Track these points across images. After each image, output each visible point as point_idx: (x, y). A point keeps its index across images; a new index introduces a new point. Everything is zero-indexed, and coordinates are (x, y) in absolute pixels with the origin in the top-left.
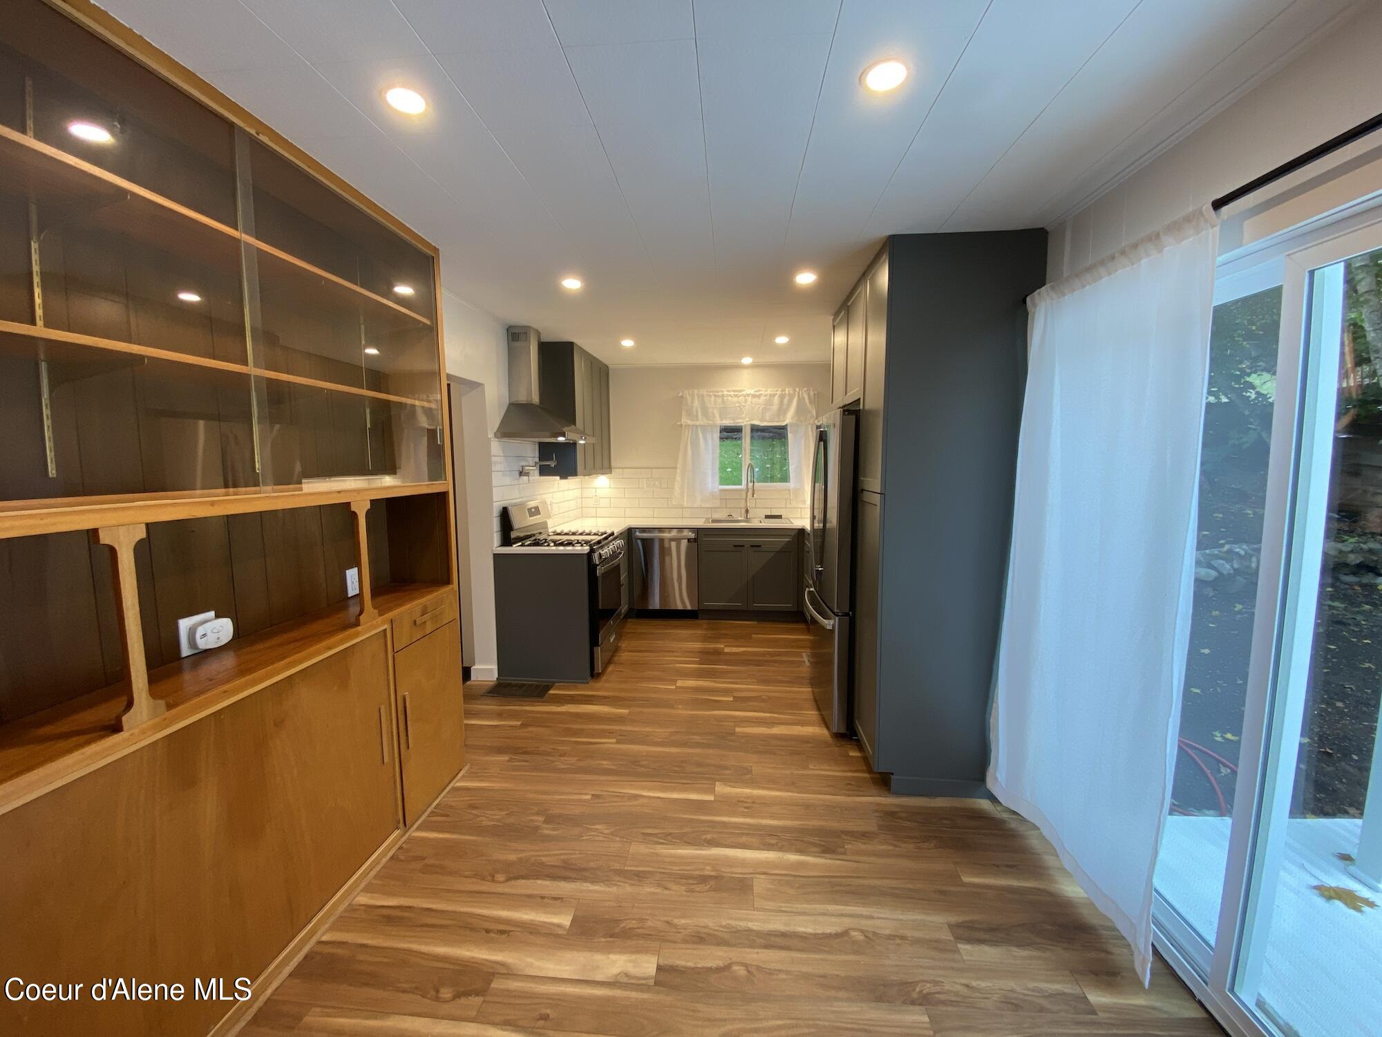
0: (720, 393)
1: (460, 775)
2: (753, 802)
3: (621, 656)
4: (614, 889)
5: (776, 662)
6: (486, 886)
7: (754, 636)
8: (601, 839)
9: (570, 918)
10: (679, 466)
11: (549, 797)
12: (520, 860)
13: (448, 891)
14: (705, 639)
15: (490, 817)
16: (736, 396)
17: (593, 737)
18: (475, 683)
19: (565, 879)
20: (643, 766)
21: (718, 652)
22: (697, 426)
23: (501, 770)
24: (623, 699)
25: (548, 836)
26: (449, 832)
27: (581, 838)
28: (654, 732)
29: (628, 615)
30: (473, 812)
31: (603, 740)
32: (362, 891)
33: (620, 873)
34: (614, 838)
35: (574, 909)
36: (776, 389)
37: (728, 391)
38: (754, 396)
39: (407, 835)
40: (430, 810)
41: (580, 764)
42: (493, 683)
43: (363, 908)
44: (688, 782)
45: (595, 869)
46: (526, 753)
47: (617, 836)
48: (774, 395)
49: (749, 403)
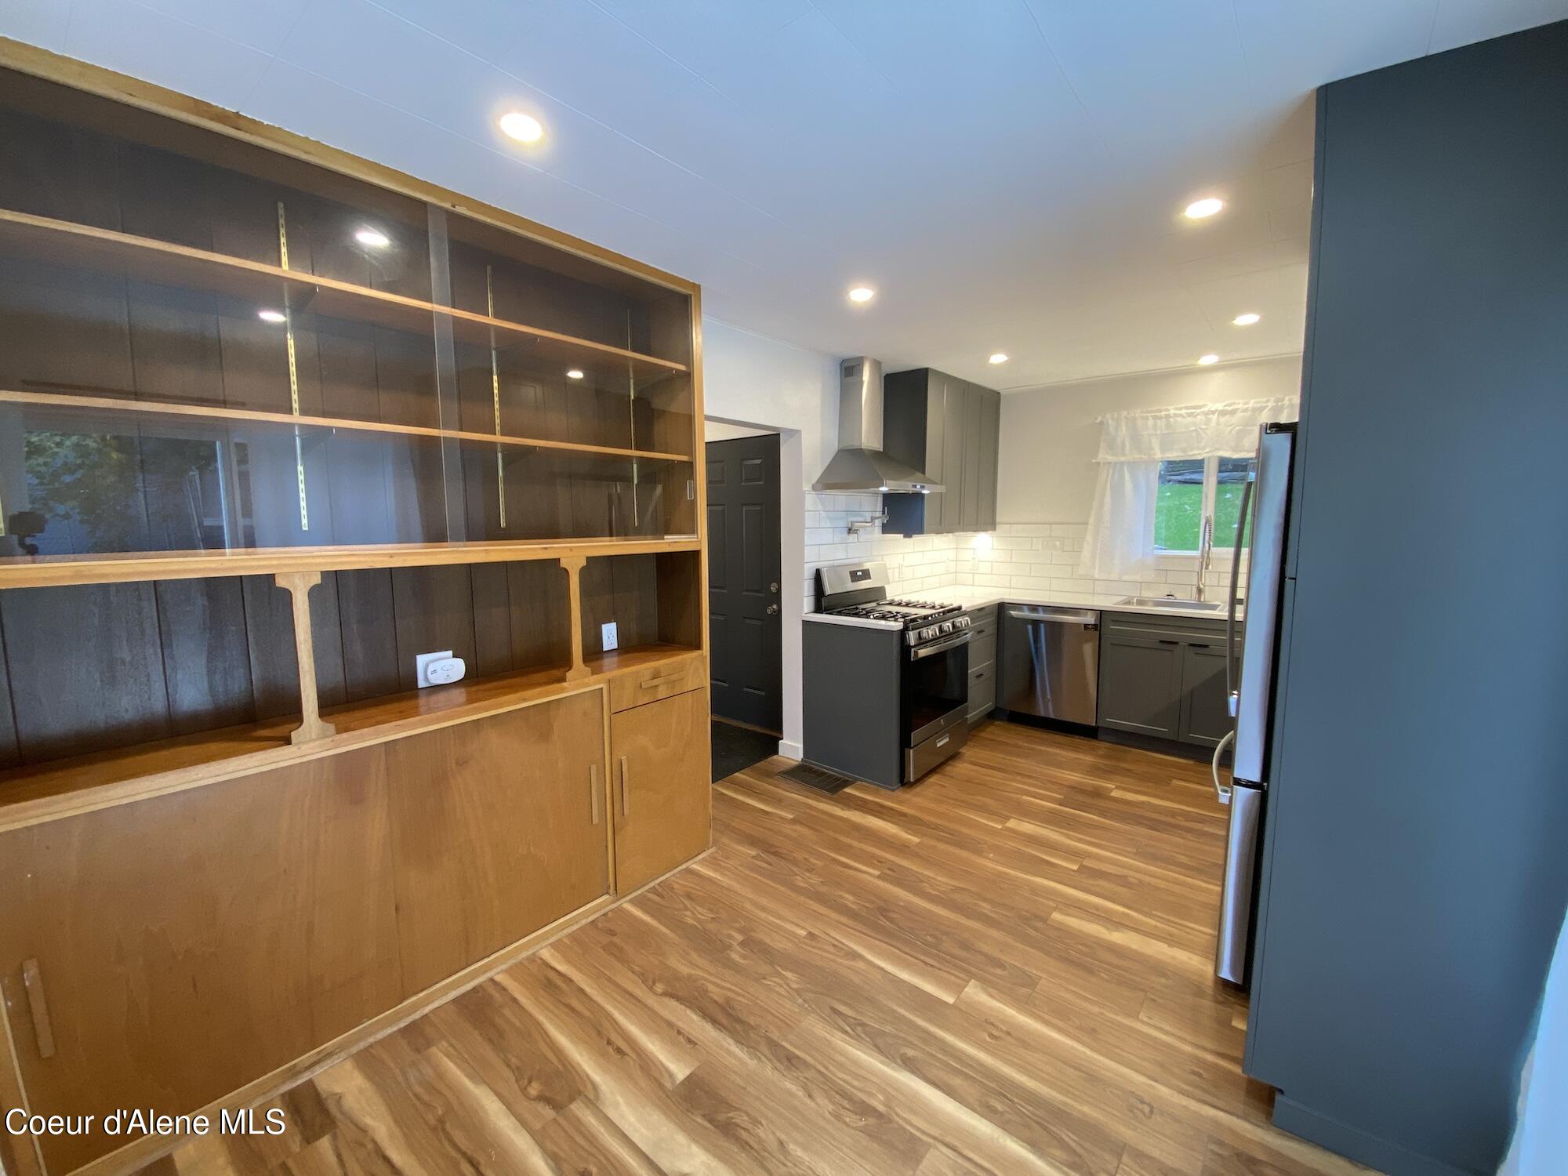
0: (1163, 413)
1: (700, 857)
2: (1008, 1033)
3: (956, 767)
4: (752, 1063)
5: (1189, 830)
6: (640, 991)
7: (1175, 782)
8: (783, 993)
9: (688, 1072)
10: (1091, 521)
11: (763, 915)
12: (690, 976)
13: (610, 980)
14: (1094, 771)
15: (696, 915)
16: (1190, 415)
17: (856, 858)
18: (780, 758)
19: (714, 1022)
20: (891, 920)
21: (1097, 793)
22: (1122, 463)
23: (741, 865)
24: (927, 824)
25: (735, 963)
26: (652, 916)
27: (763, 981)
28: (935, 879)
29: (992, 716)
30: (686, 902)
31: (864, 868)
32: (550, 944)
33: (773, 1045)
34: (797, 997)
35: (698, 1064)
36: (1264, 400)
37: (1176, 409)
38: (1222, 413)
39: (619, 903)
40: (651, 885)
41: (824, 889)
42: (797, 763)
43: (539, 961)
44: (935, 963)
45: (752, 1027)
46: (775, 854)
47: (800, 996)
48: (1262, 409)
49: (1213, 424)
